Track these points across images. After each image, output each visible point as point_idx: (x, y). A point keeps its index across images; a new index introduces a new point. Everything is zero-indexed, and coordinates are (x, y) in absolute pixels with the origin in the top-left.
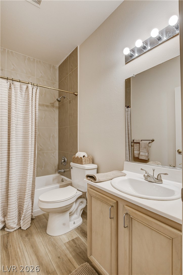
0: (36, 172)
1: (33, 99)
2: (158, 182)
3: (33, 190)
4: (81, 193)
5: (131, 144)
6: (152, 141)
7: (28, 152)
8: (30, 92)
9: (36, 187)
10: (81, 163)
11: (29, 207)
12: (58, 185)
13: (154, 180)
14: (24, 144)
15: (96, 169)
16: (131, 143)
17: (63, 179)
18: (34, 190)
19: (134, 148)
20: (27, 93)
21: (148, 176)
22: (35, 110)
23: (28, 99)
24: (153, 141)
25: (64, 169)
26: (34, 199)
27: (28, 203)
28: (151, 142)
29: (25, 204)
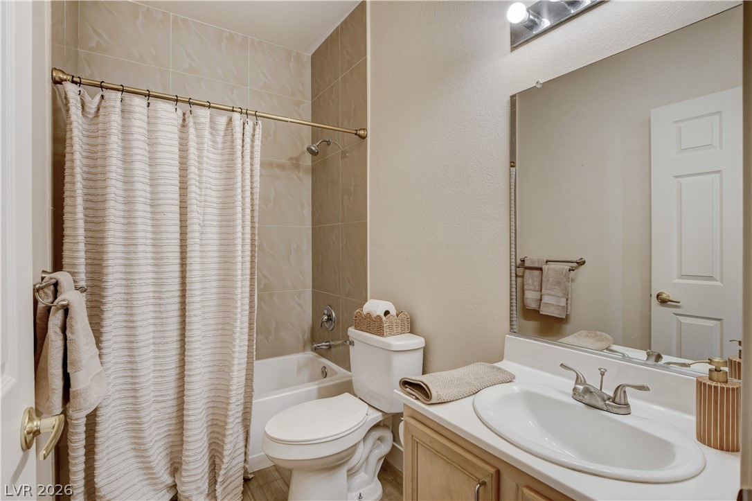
0: (255, 353)
1: (245, 153)
2: (615, 410)
3: (247, 401)
4: (380, 414)
5: (516, 270)
6: (577, 263)
7: (235, 301)
8: (238, 136)
9: (254, 394)
10: (379, 331)
11: (237, 447)
12: (313, 387)
13: (605, 401)
14: (222, 277)
15: (421, 352)
16: (516, 267)
17: (325, 367)
18: (251, 403)
19: (525, 283)
20: (229, 138)
21: (588, 391)
22: (252, 182)
23: (232, 153)
24: (581, 263)
25: (329, 342)
26: (251, 426)
27: (235, 436)
28: (576, 268)
29: (228, 440)
